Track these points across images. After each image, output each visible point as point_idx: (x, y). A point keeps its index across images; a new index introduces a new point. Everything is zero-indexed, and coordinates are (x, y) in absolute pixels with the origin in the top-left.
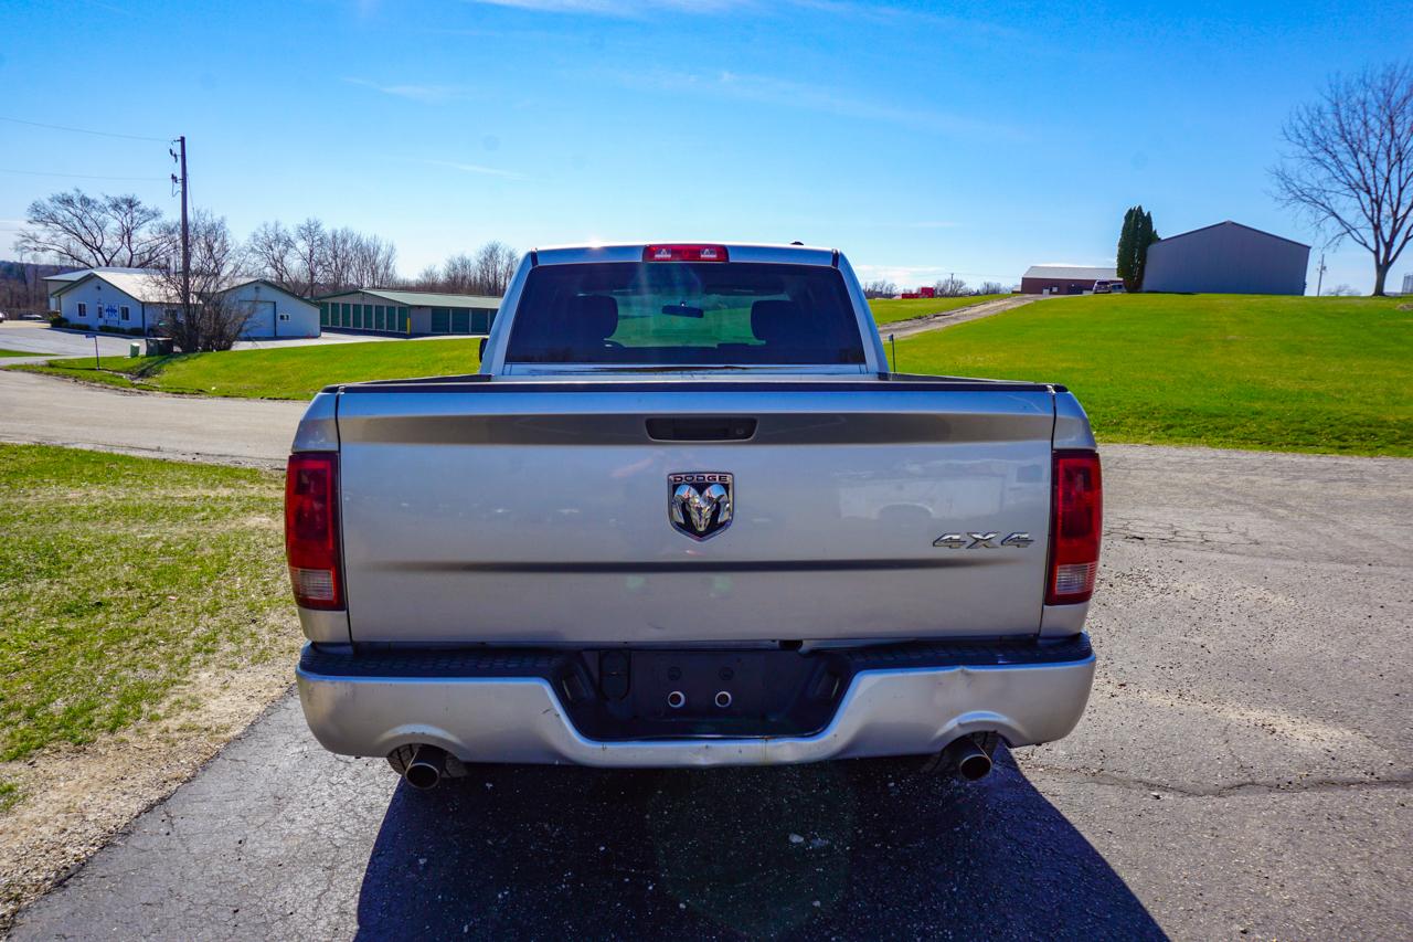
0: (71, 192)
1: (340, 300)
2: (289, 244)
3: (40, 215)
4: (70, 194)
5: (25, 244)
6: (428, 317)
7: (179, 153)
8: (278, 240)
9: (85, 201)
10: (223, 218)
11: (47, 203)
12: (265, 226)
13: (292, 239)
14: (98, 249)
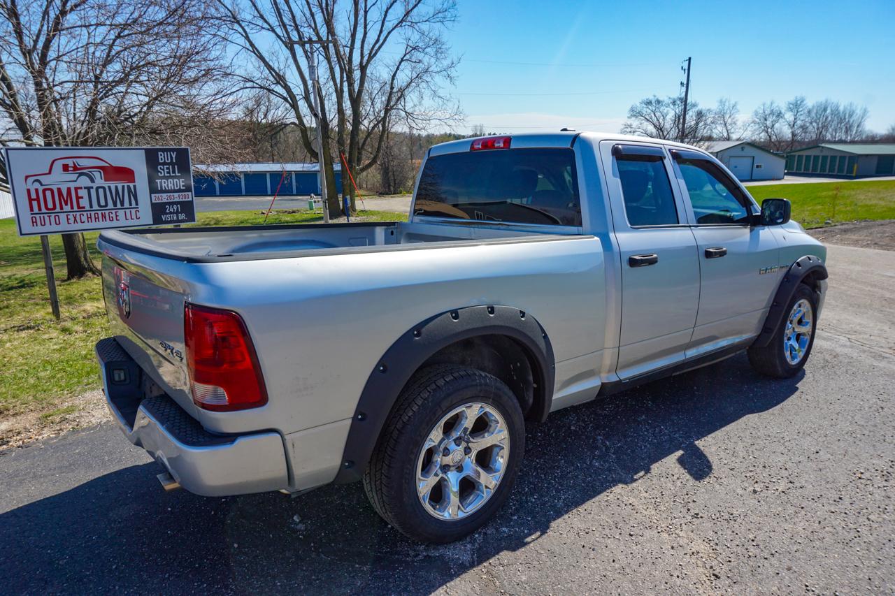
0: (651, 98)
1: (804, 153)
2: (780, 115)
3: (635, 113)
4: (650, 99)
5: (626, 129)
6: (875, 162)
7: (687, 68)
8: (772, 113)
9: (658, 102)
10: (736, 103)
11: (638, 105)
12: (764, 105)
13: (783, 111)
14: (661, 129)
